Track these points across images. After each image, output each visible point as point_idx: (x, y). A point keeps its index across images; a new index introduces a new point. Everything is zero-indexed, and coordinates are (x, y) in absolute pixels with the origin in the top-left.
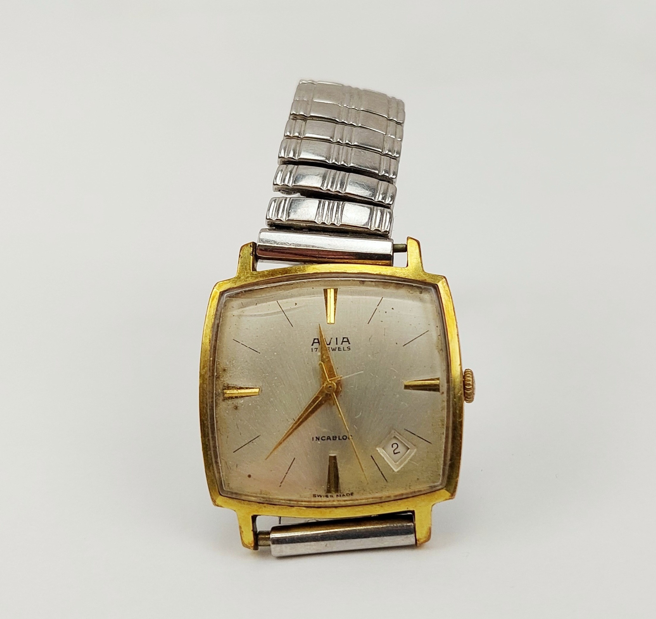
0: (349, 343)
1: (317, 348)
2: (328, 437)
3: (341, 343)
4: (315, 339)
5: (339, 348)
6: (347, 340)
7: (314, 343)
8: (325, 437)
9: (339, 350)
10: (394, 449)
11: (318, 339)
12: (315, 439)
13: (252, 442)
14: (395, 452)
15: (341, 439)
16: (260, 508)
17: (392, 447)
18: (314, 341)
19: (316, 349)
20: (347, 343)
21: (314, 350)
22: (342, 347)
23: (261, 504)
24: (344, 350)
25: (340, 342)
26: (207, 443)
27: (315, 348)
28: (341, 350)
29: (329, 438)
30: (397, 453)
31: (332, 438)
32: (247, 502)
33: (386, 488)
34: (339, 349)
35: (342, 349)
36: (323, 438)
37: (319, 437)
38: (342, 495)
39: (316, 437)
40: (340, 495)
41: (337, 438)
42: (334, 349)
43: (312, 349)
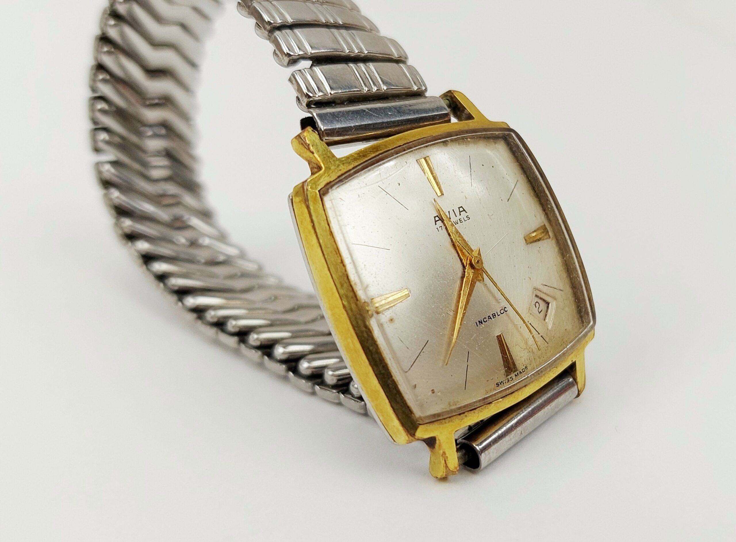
0: (466, 212)
1: (441, 226)
2: (488, 317)
3: (459, 214)
4: (435, 217)
6: (463, 210)
7: (436, 221)
8: (486, 318)
9: (461, 222)
10: (537, 307)
11: (437, 216)
12: (478, 323)
13: (423, 352)
14: (540, 311)
15: (500, 315)
16: (462, 420)
18: (435, 220)
20: (464, 212)
21: (440, 229)
22: (462, 218)
23: (462, 415)
24: (465, 221)
25: (457, 212)
26: (383, 372)
27: (440, 227)
28: (462, 222)
30: (541, 312)
31: (492, 317)
32: (448, 419)
33: (548, 349)
34: (460, 221)
35: (463, 220)
36: (485, 320)
37: (481, 320)
38: (519, 373)
39: (479, 321)
40: (518, 374)
41: (496, 314)
42: (456, 222)
43: (437, 228)
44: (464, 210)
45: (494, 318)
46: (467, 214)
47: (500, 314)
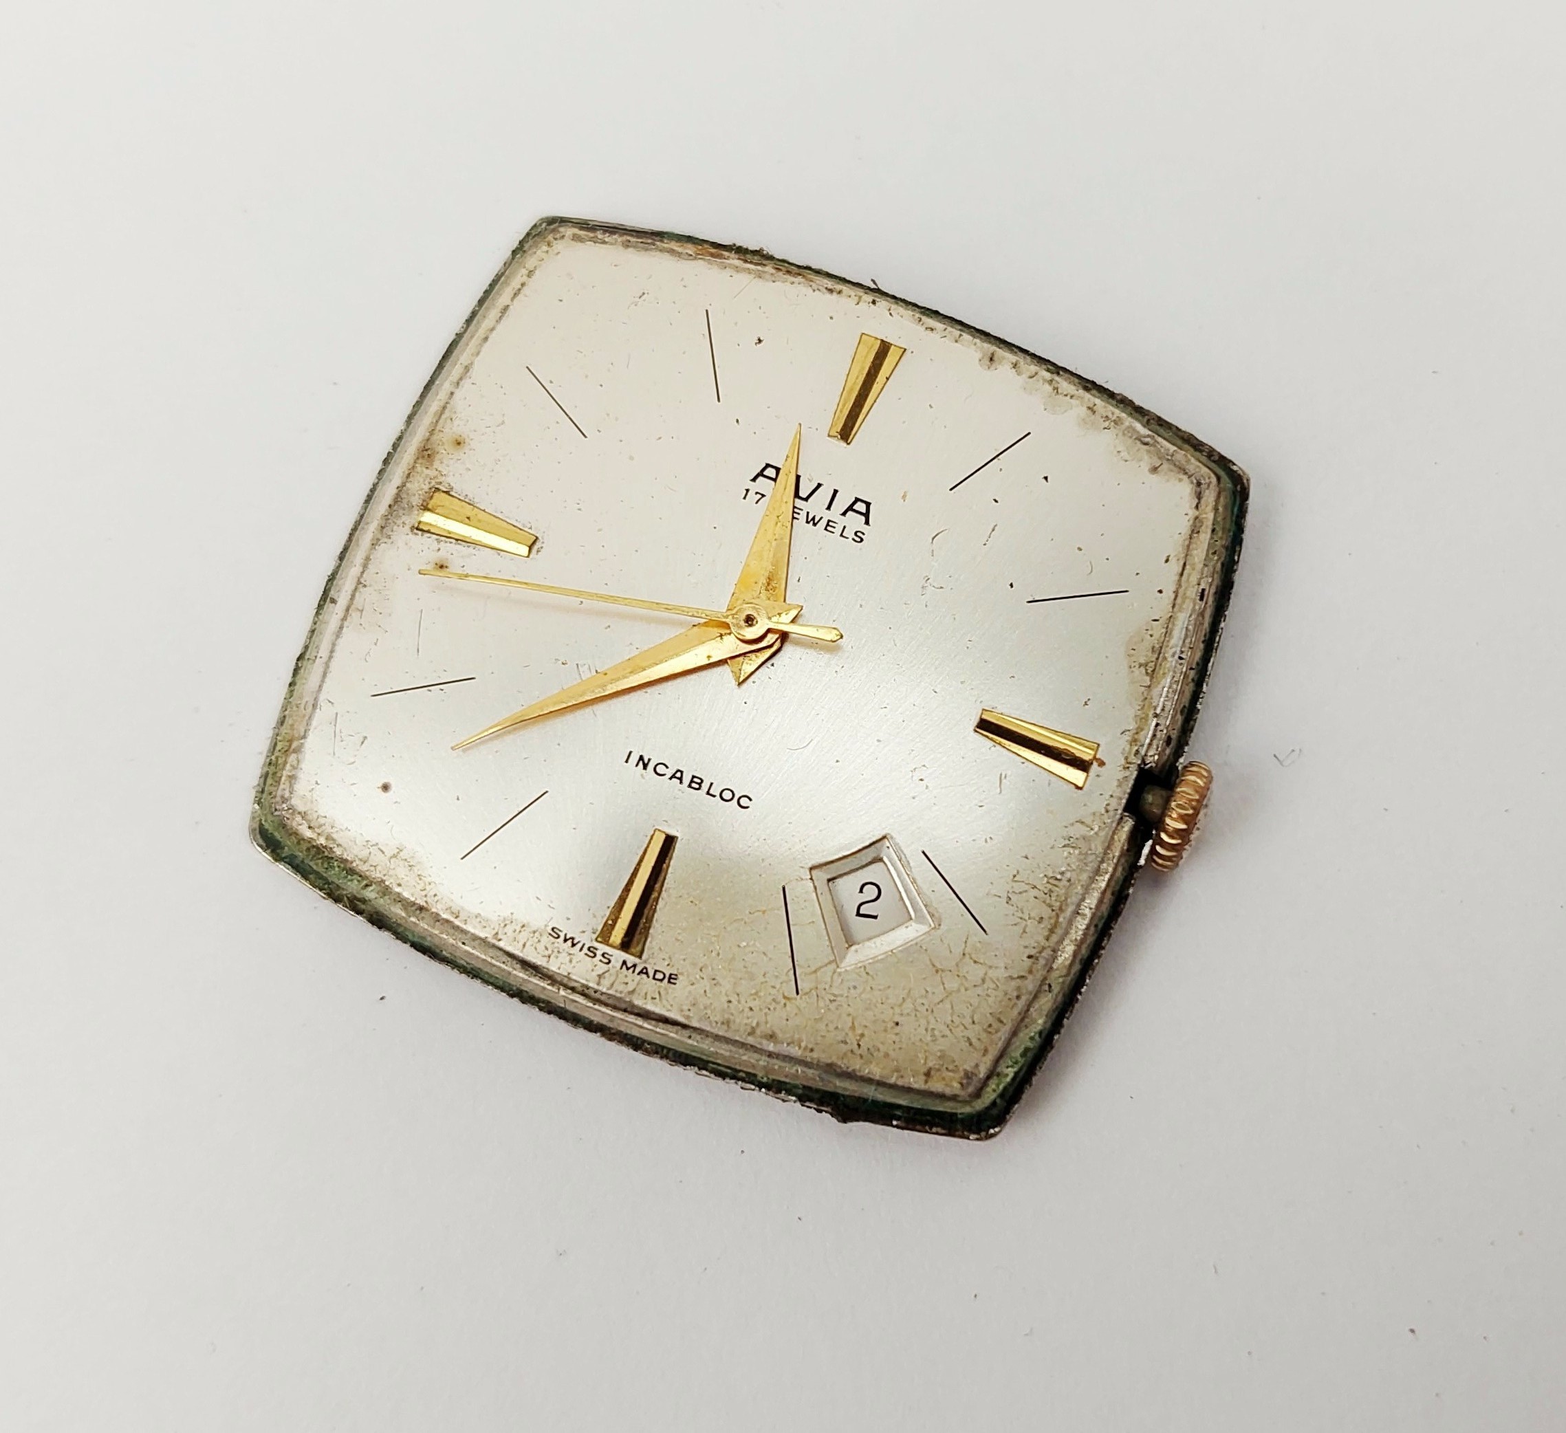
0: (867, 523)
1: (763, 496)
2: (677, 771)
3: (842, 511)
4: (767, 466)
5: (829, 521)
6: (863, 511)
7: (761, 475)
8: (666, 767)
9: (826, 529)
11: (777, 469)
12: (634, 758)
14: (863, 910)
15: (714, 796)
17: (861, 891)
18: (763, 470)
19: (760, 496)
20: (863, 518)
21: (753, 498)
22: (841, 521)
24: (841, 536)
25: (841, 505)
27: (758, 493)
28: (832, 533)
29: (678, 776)
30: (865, 916)
31: (688, 780)
34: (828, 525)
35: (838, 530)
36: (661, 770)
37: (649, 760)
38: (638, 970)
39: (641, 758)
40: (635, 966)
41: (705, 787)
42: (813, 519)
43: (747, 491)
44: (866, 515)
45: (690, 786)
46: (864, 528)
47: (718, 794)
